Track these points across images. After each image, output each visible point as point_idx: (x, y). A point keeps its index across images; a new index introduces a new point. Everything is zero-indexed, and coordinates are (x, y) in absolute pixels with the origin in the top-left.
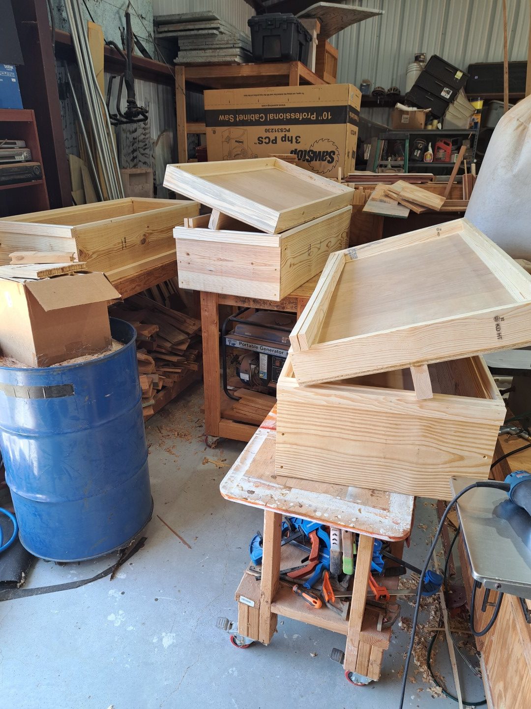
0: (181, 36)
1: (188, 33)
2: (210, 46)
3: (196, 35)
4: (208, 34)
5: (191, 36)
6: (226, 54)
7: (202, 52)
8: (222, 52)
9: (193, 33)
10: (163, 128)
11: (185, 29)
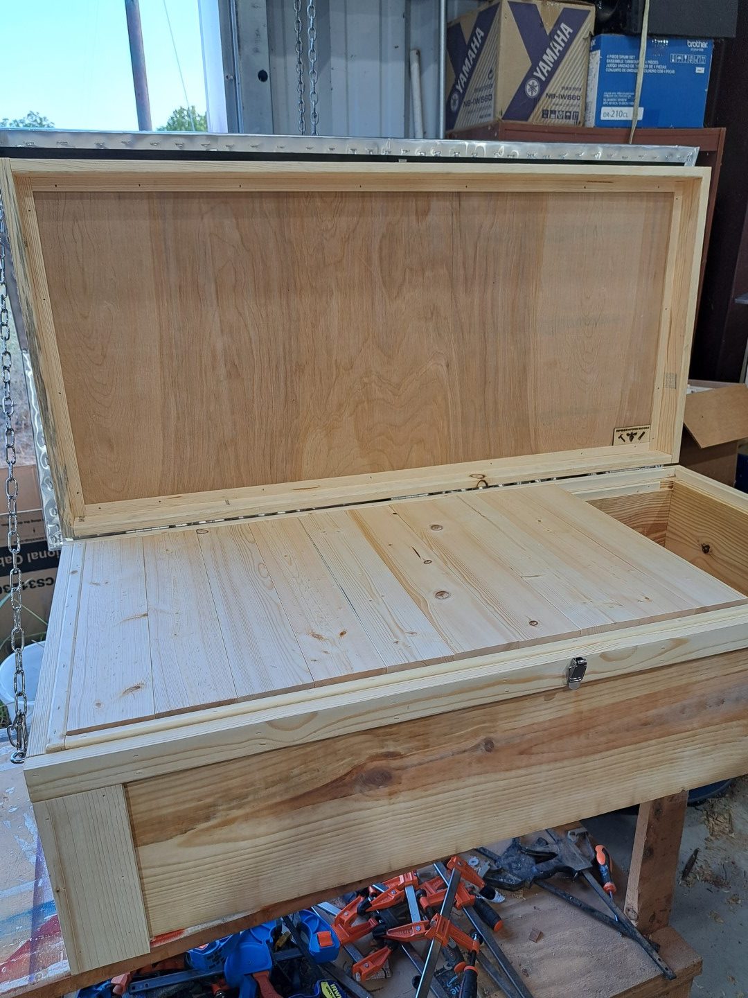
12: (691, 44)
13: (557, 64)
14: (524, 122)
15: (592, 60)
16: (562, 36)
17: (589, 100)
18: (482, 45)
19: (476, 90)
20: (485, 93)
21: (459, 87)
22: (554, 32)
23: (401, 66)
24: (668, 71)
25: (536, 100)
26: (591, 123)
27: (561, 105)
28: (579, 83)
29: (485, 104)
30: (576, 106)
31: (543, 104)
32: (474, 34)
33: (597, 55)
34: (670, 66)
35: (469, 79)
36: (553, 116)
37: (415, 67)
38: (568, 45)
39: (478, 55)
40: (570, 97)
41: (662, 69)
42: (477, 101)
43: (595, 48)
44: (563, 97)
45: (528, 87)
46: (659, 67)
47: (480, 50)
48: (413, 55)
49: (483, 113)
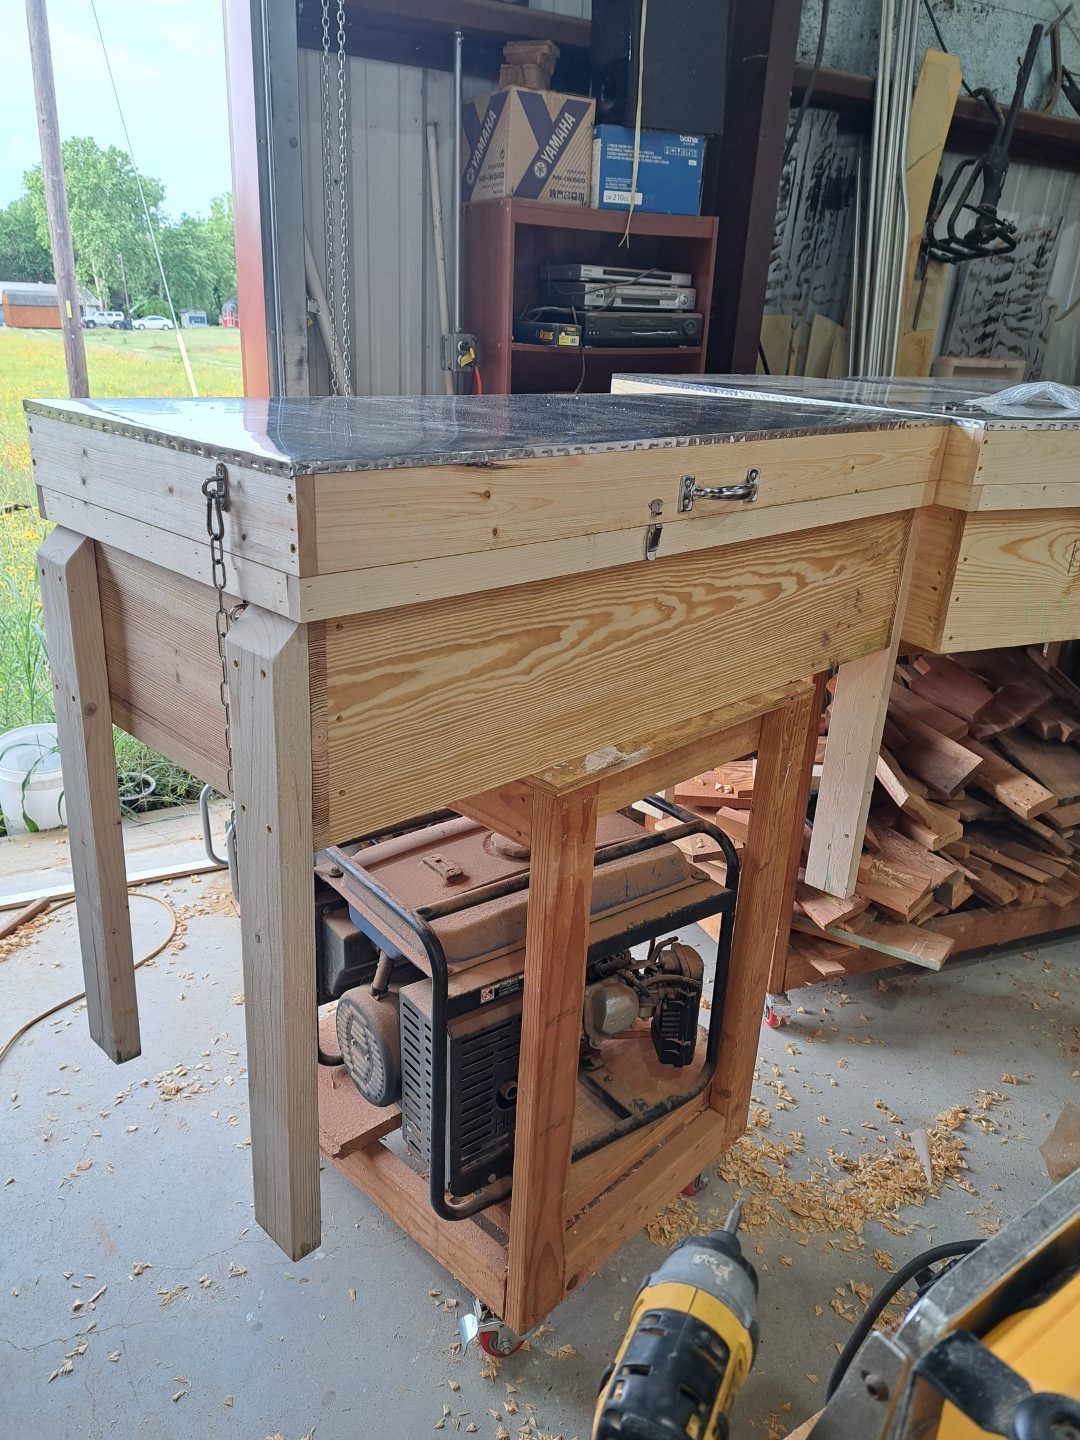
12: (683, 139)
13: (562, 149)
14: (534, 200)
15: (595, 148)
16: (566, 124)
17: (593, 183)
18: (495, 126)
19: (490, 167)
20: (497, 171)
21: (475, 164)
22: (558, 120)
23: (419, 139)
24: (663, 162)
25: (544, 180)
26: (596, 204)
27: (568, 187)
28: (584, 168)
29: (498, 181)
30: (582, 189)
31: (551, 184)
32: (487, 115)
33: (598, 143)
34: (665, 157)
35: (483, 157)
36: (560, 195)
37: (432, 141)
38: (571, 133)
39: (491, 135)
40: (575, 180)
41: (657, 160)
42: (491, 177)
43: (595, 137)
44: (569, 179)
45: (536, 169)
46: (655, 157)
47: (493, 130)
48: (430, 129)
49: (495, 189)
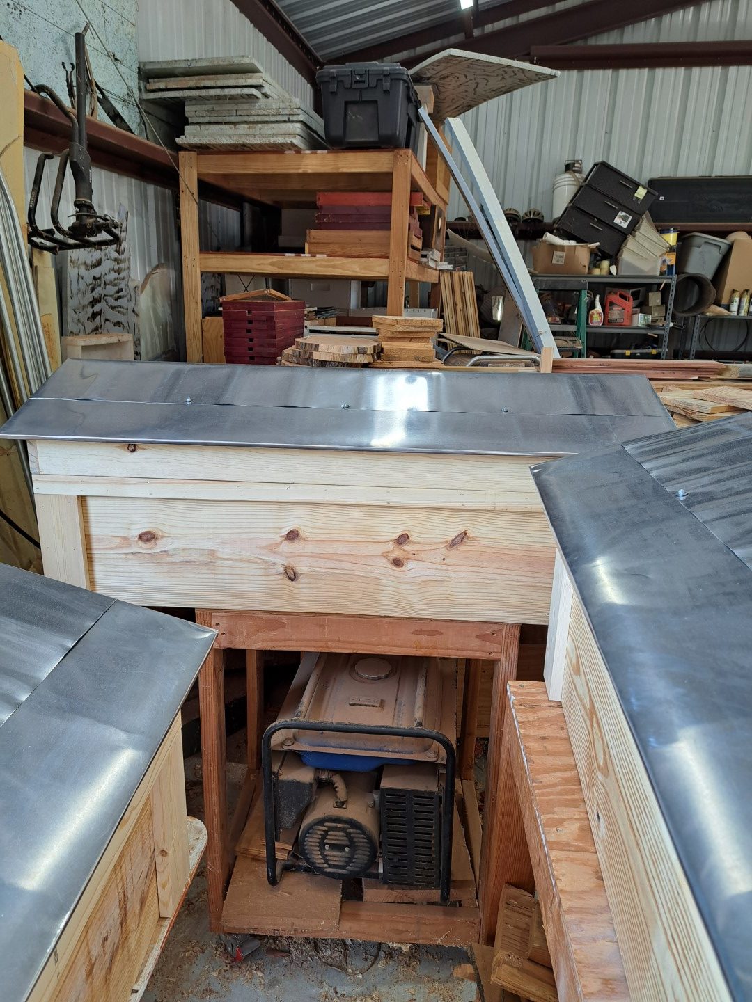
0: (191, 99)
1: (203, 93)
2: (246, 119)
3: (219, 98)
4: (242, 96)
5: (209, 98)
6: (274, 131)
7: (231, 128)
8: (267, 129)
9: (212, 92)
10: (155, 262)
11: (199, 86)
